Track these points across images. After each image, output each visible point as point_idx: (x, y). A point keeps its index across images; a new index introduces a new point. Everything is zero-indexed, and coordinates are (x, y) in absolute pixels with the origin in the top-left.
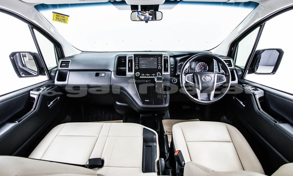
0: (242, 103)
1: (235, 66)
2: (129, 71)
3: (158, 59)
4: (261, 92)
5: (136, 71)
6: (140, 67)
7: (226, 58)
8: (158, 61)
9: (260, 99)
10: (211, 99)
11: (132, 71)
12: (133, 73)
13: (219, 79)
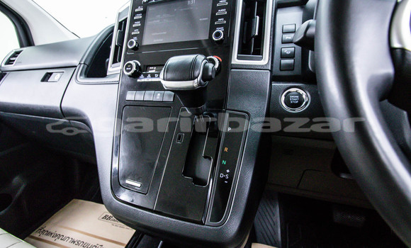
3: (216, 1)
8: (214, 9)
12: (120, 67)
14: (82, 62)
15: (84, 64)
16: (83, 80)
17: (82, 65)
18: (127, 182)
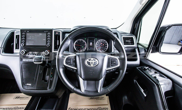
0: (142, 91)
1: (138, 44)
3: (47, 35)
4: (169, 84)
5: (22, 49)
6: (27, 44)
7: (129, 35)
8: (47, 38)
9: (167, 93)
10: (99, 92)
11: (19, 48)
12: (19, 51)
13: (111, 62)
14: (2, 47)
15: (3, 48)
16: (4, 54)
17: (2, 49)
18: (27, 84)
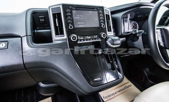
2: (57, 34)
3: (99, 14)
5: (69, 33)
6: (76, 26)
8: (99, 17)
11: (62, 33)
12: (65, 37)
